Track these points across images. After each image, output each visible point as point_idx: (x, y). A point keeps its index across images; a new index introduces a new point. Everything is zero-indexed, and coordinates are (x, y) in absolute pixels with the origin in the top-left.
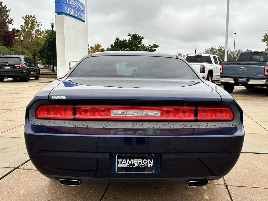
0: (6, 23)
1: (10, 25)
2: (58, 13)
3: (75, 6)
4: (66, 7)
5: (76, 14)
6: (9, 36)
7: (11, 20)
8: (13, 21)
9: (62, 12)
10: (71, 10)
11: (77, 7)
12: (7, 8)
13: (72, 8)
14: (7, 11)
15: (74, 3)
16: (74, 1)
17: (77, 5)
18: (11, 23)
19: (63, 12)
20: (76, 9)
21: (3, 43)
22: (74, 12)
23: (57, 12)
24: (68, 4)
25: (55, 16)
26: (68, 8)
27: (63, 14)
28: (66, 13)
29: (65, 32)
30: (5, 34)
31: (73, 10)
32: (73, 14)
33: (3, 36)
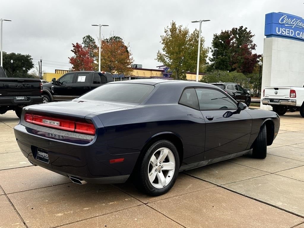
0: (249, 49)
1: (253, 50)
2: (268, 36)
3: (292, 25)
4: (277, 28)
5: (292, 34)
6: (249, 63)
7: (255, 45)
8: (256, 46)
9: (271, 34)
10: (284, 30)
11: (294, 26)
12: (251, 33)
13: (286, 27)
14: (252, 36)
15: (290, 21)
16: (290, 20)
17: (294, 23)
18: (254, 49)
19: (273, 34)
20: (293, 28)
21: (242, 69)
22: (289, 32)
23: (266, 35)
24: (280, 24)
25: (264, 39)
26: (281, 28)
27: (273, 36)
28: (277, 34)
29: (272, 56)
30: (245, 60)
31: (287, 30)
32: (287, 34)
33: (243, 63)
